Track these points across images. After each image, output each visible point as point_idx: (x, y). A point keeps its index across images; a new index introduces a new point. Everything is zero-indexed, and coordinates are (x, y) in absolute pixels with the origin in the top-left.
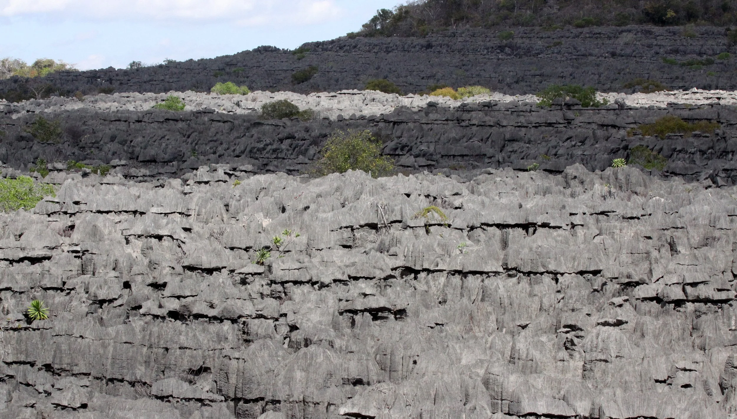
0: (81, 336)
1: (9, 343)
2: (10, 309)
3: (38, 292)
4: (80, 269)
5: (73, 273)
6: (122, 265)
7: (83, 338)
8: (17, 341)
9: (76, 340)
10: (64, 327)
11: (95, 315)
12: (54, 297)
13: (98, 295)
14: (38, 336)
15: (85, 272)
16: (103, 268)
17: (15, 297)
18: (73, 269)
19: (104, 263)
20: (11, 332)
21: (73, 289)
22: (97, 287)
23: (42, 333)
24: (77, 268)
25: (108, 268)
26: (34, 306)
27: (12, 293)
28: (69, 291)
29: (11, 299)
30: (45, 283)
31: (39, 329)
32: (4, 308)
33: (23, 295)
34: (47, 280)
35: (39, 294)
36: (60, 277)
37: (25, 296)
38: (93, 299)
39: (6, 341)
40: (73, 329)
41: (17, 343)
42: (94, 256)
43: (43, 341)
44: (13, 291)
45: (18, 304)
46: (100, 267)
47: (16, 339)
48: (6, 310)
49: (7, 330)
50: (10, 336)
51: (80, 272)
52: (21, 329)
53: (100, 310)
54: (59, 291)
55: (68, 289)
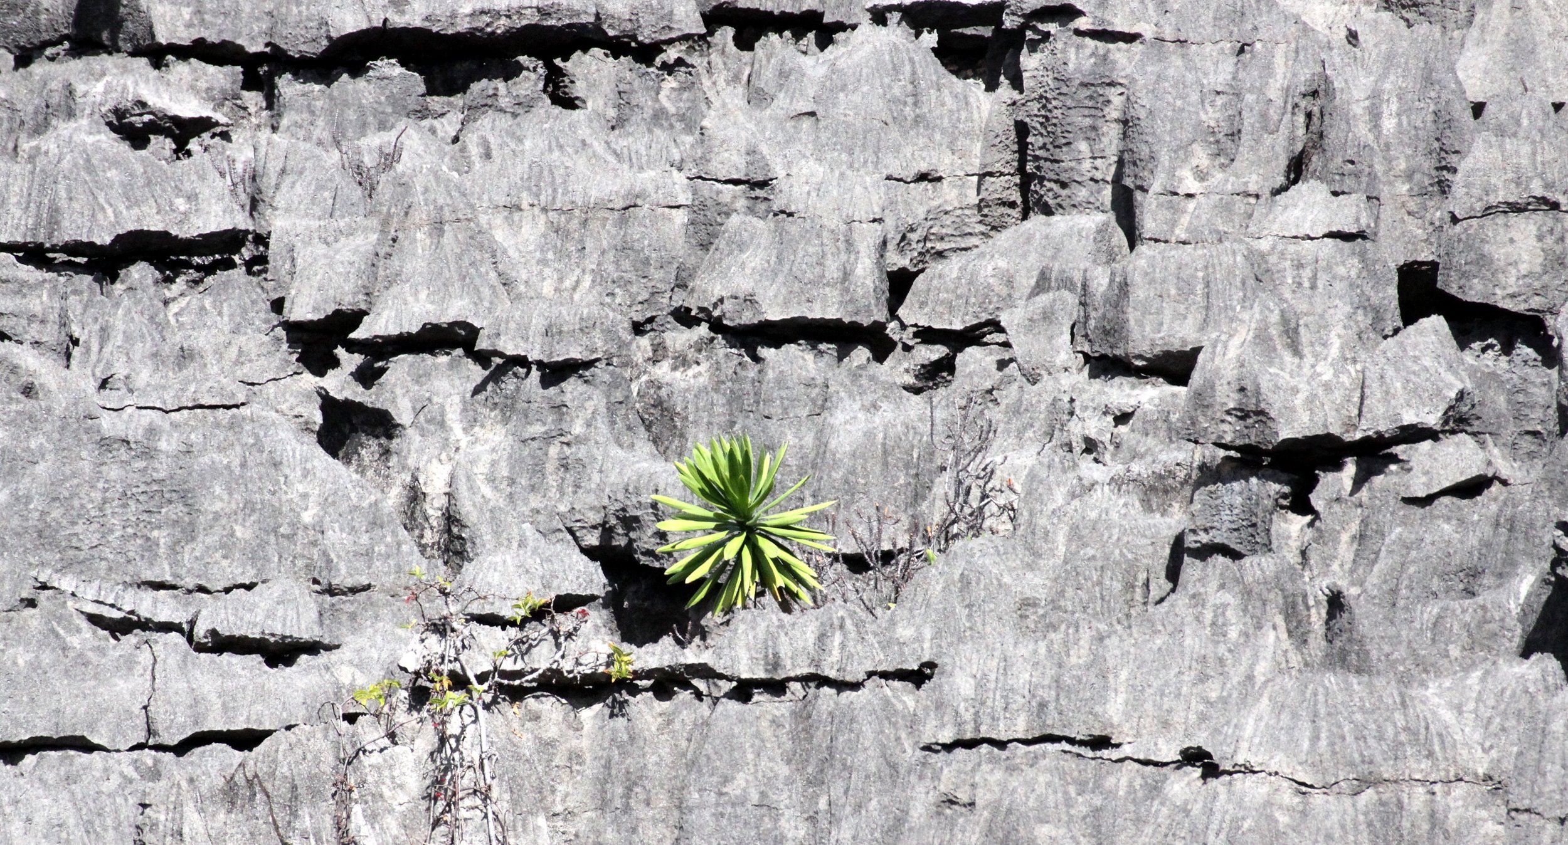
0: (1194, 757)
1: (541, 803)
2: (467, 509)
3: (682, 362)
4: (1004, 159)
5: (948, 195)
6: (1362, 131)
7: (1211, 770)
8: (603, 781)
9: (1155, 790)
10: (1023, 677)
11: (1257, 567)
12: (823, 405)
13: (1274, 404)
14: (778, 742)
15: (1048, 191)
16: (1201, 156)
17: (508, 409)
18: (943, 162)
19: (1211, 116)
20: (551, 708)
21: (970, 337)
22: (1262, 338)
23: (803, 716)
24: (976, 156)
25: (1244, 152)
26: (711, 493)
27: (477, 373)
28: (937, 352)
29: (472, 422)
30: (743, 284)
31: (776, 687)
32: (415, 496)
33: (572, 387)
34: (754, 259)
35: (698, 376)
36: (867, 238)
37: (597, 400)
38: (1230, 431)
39: (514, 787)
40: (1102, 694)
41: (603, 805)
42: (1118, 51)
43: (816, 782)
44: (482, 358)
45: (538, 468)
46: (1183, 150)
47: (590, 768)
48: (434, 508)
49: (517, 694)
50: (547, 745)
51: (1005, 187)
52: (629, 685)
53: (1294, 525)
54: (861, 354)
55: (928, 335)
